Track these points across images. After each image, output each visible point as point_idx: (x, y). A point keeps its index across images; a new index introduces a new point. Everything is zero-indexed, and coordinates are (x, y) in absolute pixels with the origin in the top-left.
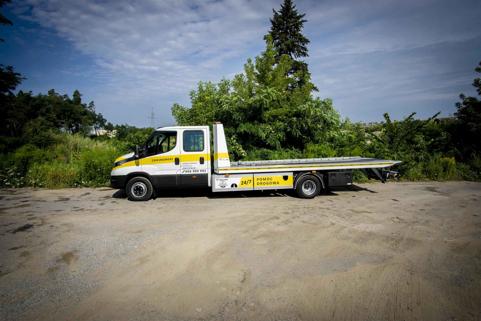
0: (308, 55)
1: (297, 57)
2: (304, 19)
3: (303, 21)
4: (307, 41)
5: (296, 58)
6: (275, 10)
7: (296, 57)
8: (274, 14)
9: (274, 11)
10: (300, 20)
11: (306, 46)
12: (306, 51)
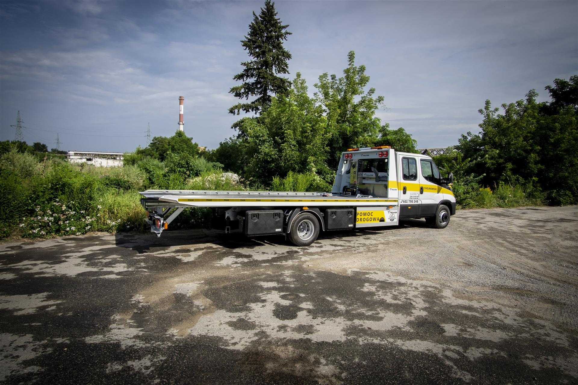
0: (289, 72)
1: (278, 72)
2: (288, 30)
3: (287, 33)
4: (289, 56)
5: (277, 74)
6: (256, 14)
7: (277, 72)
8: (254, 18)
9: (254, 14)
10: (283, 31)
11: (287, 61)
12: (287, 67)
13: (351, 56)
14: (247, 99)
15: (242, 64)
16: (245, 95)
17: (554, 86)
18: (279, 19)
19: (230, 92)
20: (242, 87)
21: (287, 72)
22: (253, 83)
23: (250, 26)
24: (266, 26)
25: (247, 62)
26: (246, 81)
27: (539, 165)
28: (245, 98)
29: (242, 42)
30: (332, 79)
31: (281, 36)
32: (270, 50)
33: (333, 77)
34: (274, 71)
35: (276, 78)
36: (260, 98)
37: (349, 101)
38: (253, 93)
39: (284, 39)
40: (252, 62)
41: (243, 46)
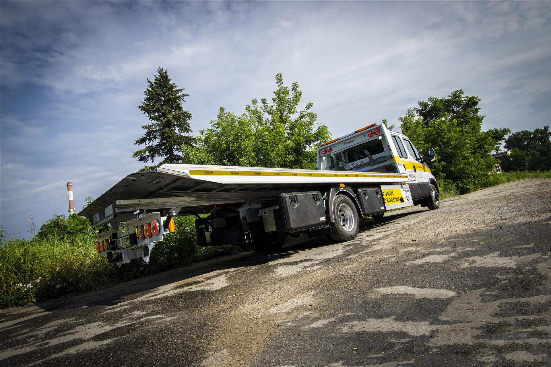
0: (192, 131)
1: (182, 132)
3: (184, 95)
4: (189, 117)
7: (180, 132)
8: (149, 84)
9: (149, 81)
10: (180, 94)
11: (188, 121)
12: (189, 126)
13: (279, 78)
14: (153, 162)
15: (143, 127)
16: (150, 158)
17: (419, 108)
18: (174, 84)
19: (134, 156)
20: (146, 150)
21: (190, 130)
22: (157, 146)
23: (146, 92)
24: (162, 90)
25: (148, 125)
26: (149, 144)
27: (443, 162)
28: (150, 161)
29: (139, 107)
30: (263, 103)
31: (179, 98)
32: (170, 112)
33: (264, 101)
34: (177, 131)
35: (180, 137)
36: (167, 158)
37: (286, 120)
38: (159, 154)
39: (182, 101)
40: (152, 125)
41: (141, 110)
